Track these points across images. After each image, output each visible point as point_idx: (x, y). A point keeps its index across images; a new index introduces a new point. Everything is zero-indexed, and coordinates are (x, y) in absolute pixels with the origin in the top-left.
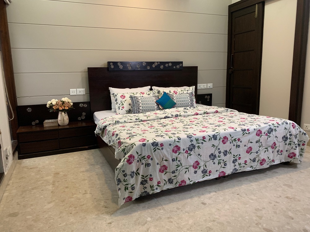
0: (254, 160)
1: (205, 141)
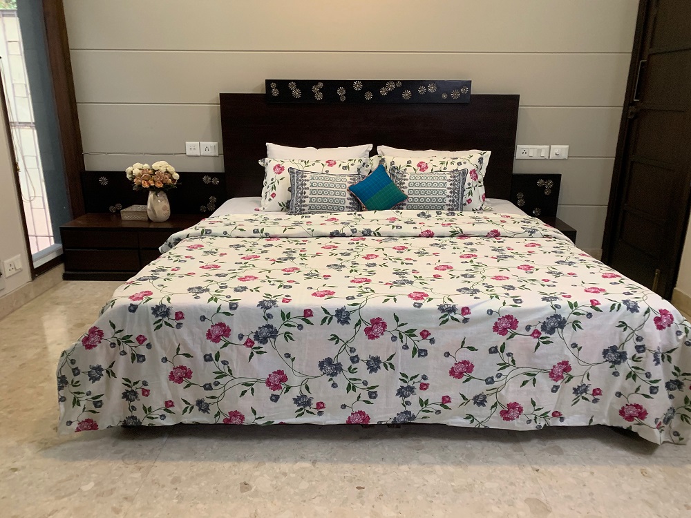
0: (480, 401)
1: (308, 322)
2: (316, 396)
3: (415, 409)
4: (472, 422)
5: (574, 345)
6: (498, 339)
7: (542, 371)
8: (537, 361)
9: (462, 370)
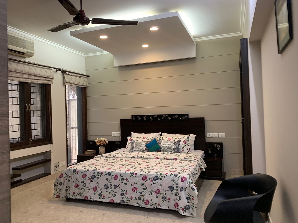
0: (140, 198)
2: (103, 194)
3: (125, 199)
4: (138, 205)
5: (161, 185)
6: (143, 182)
7: (153, 191)
8: (152, 188)
9: (135, 190)
